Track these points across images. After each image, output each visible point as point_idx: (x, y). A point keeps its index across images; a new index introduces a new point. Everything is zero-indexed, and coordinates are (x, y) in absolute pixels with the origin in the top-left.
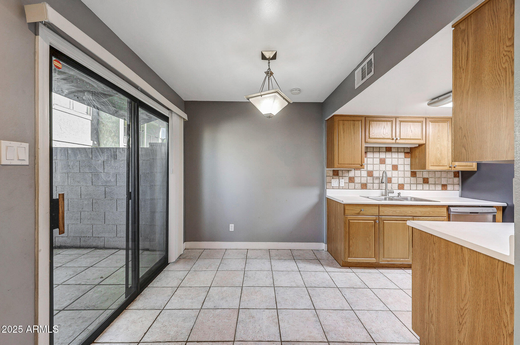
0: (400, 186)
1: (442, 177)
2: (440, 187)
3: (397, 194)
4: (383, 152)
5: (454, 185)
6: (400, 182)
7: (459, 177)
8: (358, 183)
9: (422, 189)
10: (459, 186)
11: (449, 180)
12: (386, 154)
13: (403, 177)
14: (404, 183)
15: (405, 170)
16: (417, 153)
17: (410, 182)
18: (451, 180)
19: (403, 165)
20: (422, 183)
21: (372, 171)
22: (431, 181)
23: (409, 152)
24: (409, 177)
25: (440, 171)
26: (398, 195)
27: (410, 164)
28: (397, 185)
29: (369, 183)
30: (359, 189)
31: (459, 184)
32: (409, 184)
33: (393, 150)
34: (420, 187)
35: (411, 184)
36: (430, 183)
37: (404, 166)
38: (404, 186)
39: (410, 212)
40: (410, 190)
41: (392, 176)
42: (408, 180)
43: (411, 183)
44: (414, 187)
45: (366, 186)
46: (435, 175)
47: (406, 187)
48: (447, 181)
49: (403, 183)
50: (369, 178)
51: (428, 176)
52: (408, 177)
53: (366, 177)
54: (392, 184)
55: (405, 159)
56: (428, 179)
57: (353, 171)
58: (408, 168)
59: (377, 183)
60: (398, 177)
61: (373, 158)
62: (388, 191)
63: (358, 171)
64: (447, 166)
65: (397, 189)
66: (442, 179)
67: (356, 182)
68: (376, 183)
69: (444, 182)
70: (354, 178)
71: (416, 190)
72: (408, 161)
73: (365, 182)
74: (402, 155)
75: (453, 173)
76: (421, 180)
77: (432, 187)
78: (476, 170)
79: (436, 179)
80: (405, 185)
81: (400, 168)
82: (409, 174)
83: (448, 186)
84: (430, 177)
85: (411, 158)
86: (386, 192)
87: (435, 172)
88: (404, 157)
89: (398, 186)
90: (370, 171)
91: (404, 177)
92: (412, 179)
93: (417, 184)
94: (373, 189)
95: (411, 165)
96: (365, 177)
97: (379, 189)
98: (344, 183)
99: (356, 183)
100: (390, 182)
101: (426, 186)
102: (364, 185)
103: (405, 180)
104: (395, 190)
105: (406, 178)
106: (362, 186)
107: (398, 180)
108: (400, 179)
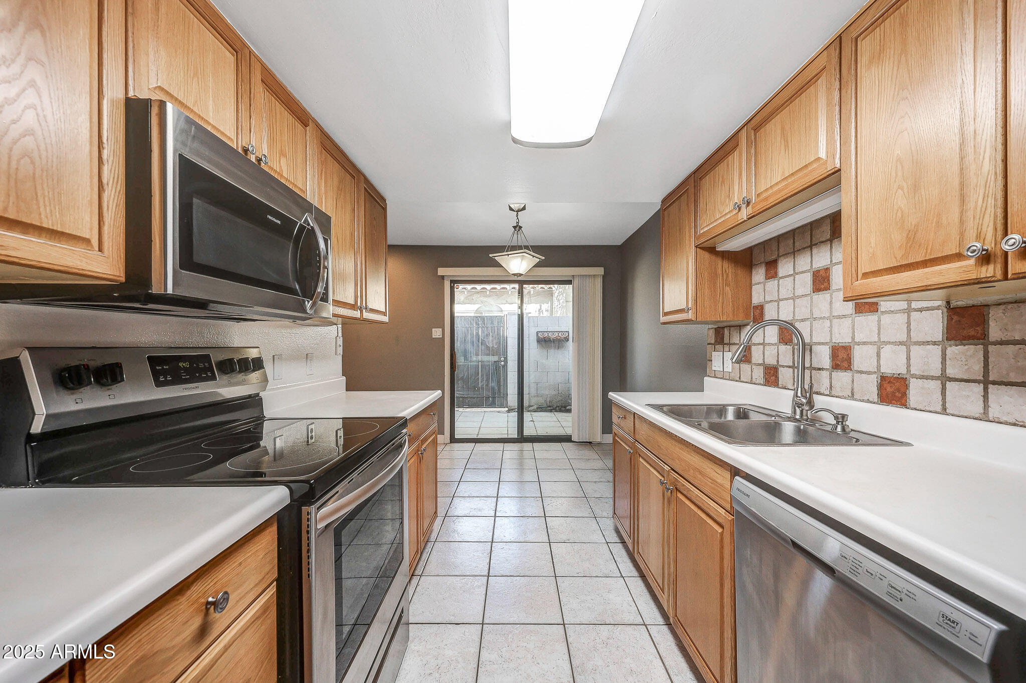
0: (886, 385)
4: (821, 242)
6: (888, 368)
8: (757, 365)
13: (901, 343)
14: (908, 371)
15: (913, 306)
17: (944, 369)
24: (934, 343)
28: (873, 380)
29: (783, 366)
30: (760, 384)
32: (936, 378)
34: (1010, 401)
35: (944, 379)
38: (907, 387)
40: (945, 412)
41: (853, 338)
42: (927, 358)
43: (950, 372)
45: (776, 376)
47: (920, 393)
49: (903, 370)
50: (783, 348)
52: (928, 343)
53: (776, 345)
54: (857, 376)
60: (879, 345)
61: (795, 275)
65: (875, 398)
67: (753, 361)
71: (985, 418)
73: (774, 362)
76: (1017, 361)
80: (915, 386)
82: (931, 325)
89: (880, 387)
91: (907, 344)
92: (955, 349)
93: (986, 382)
96: (773, 345)
99: (754, 365)
100: (845, 364)
102: (772, 372)
103: (910, 359)
104: (863, 401)
105: (914, 349)
106: (766, 373)
107: (877, 356)
108: (886, 351)
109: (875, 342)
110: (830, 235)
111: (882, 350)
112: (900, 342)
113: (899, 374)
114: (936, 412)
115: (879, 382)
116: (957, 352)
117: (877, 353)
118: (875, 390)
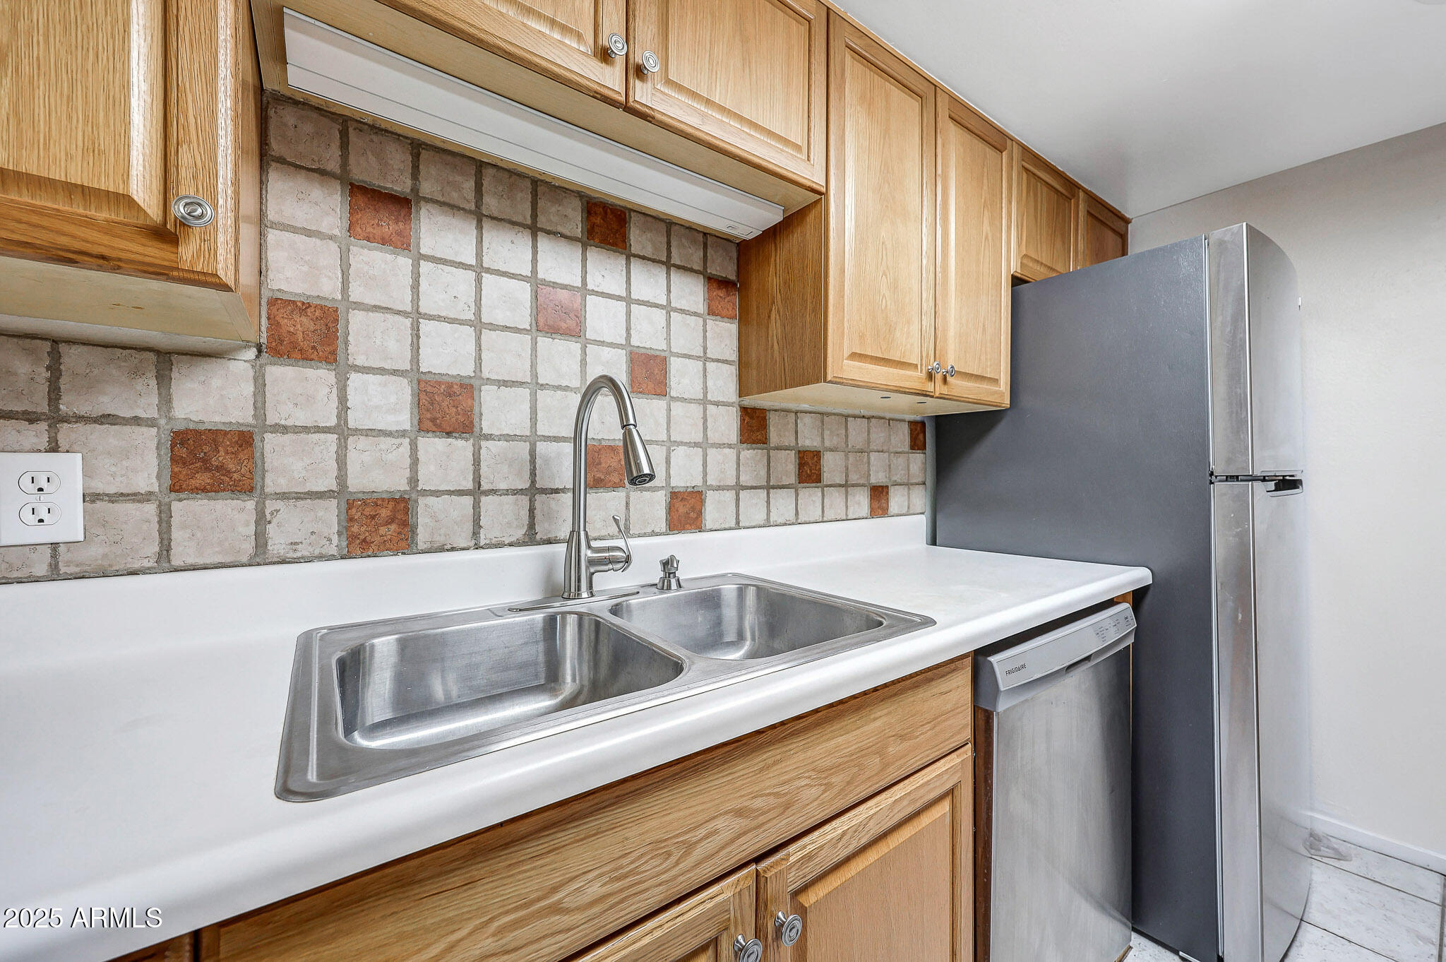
0: (676, 504)
1: (873, 447)
2: (861, 501)
3: (660, 567)
4: (563, 236)
5: (909, 489)
6: (680, 480)
7: (924, 448)
8: (299, 496)
9: (792, 517)
10: (924, 491)
11: (895, 461)
12: (584, 260)
13: (696, 445)
14: (705, 481)
15: (709, 397)
16: (772, 276)
17: (738, 478)
18: (900, 461)
19: (698, 358)
20: (792, 479)
21: (461, 386)
22: (831, 466)
23: (734, 284)
24: (730, 446)
25: (863, 417)
26: (662, 574)
27: (734, 356)
28: (660, 500)
29: (437, 493)
30: (322, 557)
31: (924, 484)
32: (731, 488)
33: (638, 238)
34: (783, 503)
35: (738, 488)
36: (827, 477)
37: (705, 370)
38: (702, 502)
39: (726, 826)
40: (738, 526)
42: (723, 464)
43: (743, 480)
44: (753, 504)
45: (405, 524)
46: (847, 436)
47: (716, 508)
48: (890, 465)
49: (698, 482)
50: (432, 446)
51: (819, 439)
52: (723, 446)
53: (403, 434)
54: (634, 495)
55: (711, 323)
56: (817, 455)
57: (242, 365)
58: (724, 383)
59: (516, 492)
60: (670, 443)
61: (480, 269)
62: (589, 553)
63: (310, 372)
64: (916, 365)
65: (662, 526)
66: (873, 456)
67: (273, 482)
68: (507, 492)
69: (878, 478)
70: (244, 440)
71: (767, 524)
72: (724, 337)
73: (396, 483)
74: (690, 293)
75: (905, 429)
76: (787, 465)
77: (835, 499)
78: (1006, 402)
79: (851, 457)
80: (711, 501)
81: (683, 378)
82: (727, 425)
83: (892, 490)
84: (827, 444)
85: (744, 320)
86: (574, 559)
87: (847, 416)
88: (701, 307)
89: (670, 509)
90: (450, 386)
91: (703, 445)
92: (748, 454)
93: (769, 487)
94: (477, 547)
95: (743, 364)
96: (388, 434)
97: (531, 538)
98: (90, 498)
99: (284, 496)
100: (615, 478)
101: (811, 498)
102: (385, 513)
103: (706, 466)
104: (644, 535)
105: (712, 452)
106: (351, 519)
107: (666, 462)
108: (679, 454)
109: (663, 441)
110: (581, 232)
111: (672, 454)
112: (695, 443)
113: (693, 487)
114: (730, 529)
115: (668, 502)
116: (748, 456)
117: (666, 458)
118: (662, 513)
